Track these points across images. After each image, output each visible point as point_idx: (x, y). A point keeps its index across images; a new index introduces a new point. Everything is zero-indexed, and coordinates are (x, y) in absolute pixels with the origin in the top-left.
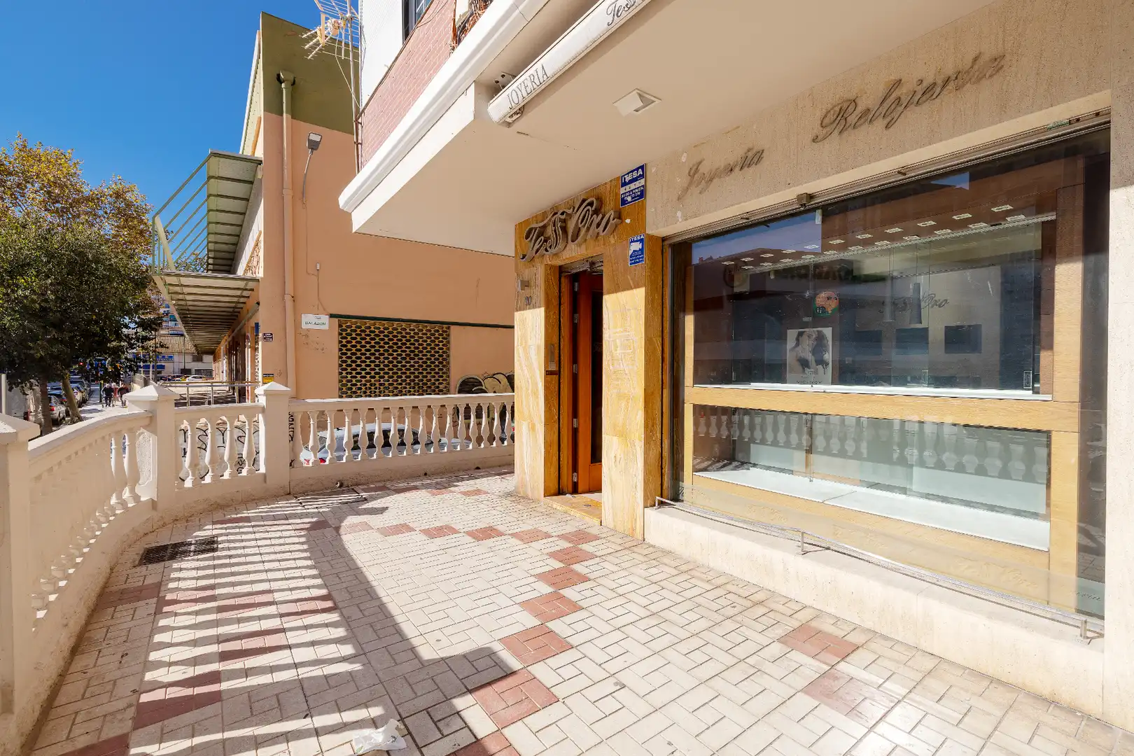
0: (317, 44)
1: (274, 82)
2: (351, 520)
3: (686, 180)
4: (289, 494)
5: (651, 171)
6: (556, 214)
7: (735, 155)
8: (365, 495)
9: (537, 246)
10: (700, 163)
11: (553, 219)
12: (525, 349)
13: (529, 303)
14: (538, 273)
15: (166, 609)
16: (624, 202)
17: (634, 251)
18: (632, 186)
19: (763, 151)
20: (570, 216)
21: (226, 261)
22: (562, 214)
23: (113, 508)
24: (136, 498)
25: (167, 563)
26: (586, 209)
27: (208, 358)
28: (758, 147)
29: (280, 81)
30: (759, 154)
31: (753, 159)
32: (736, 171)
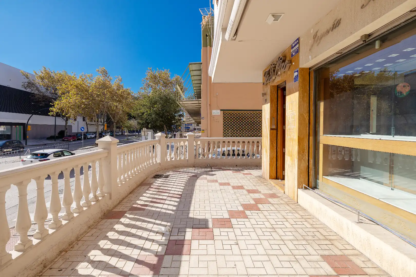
0: (204, 25)
1: (205, 36)
2: (203, 176)
3: (313, 40)
5: (301, 40)
6: (272, 65)
7: (330, 25)
8: (213, 170)
9: (267, 79)
11: (271, 67)
12: (265, 120)
13: (266, 102)
14: (268, 90)
15: (150, 189)
16: (292, 55)
17: (295, 76)
18: (295, 48)
19: (341, 19)
20: (276, 64)
21: (199, 96)
23: (150, 163)
24: (156, 161)
25: (157, 179)
26: (280, 61)
28: (339, 18)
29: (207, 36)
30: (339, 21)
31: (336, 24)
32: (330, 32)
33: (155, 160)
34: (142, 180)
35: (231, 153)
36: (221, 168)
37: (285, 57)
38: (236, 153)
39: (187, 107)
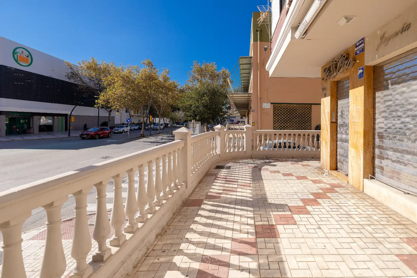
0: (261, 21)
1: (256, 31)
2: (265, 167)
3: (379, 41)
4: (251, 158)
5: (367, 40)
6: (333, 62)
7: (400, 27)
8: (271, 161)
9: (327, 75)
10: (385, 33)
11: (332, 64)
12: (324, 113)
13: (325, 96)
14: (328, 85)
15: (217, 179)
16: (356, 54)
17: (360, 73)
18: (360, 47)
19: (411, 23)
20: (338, 62)
21: (246, 89)
22: (335, 62)
23: (211, 155)
24: (216, 153)
25: (220, 170)
26: (342, 59)
27: (244, 118)
28: (408, 23)
29: (257, 31)
30: (408, 26)
31: (406, 28)
32: (399, 34)
33: (215, 151)
34: (207, 171)
35: (283, 145)
36: (278, 160)
37: (348, 54)
38: (287, 145)
39: (236, 100)
